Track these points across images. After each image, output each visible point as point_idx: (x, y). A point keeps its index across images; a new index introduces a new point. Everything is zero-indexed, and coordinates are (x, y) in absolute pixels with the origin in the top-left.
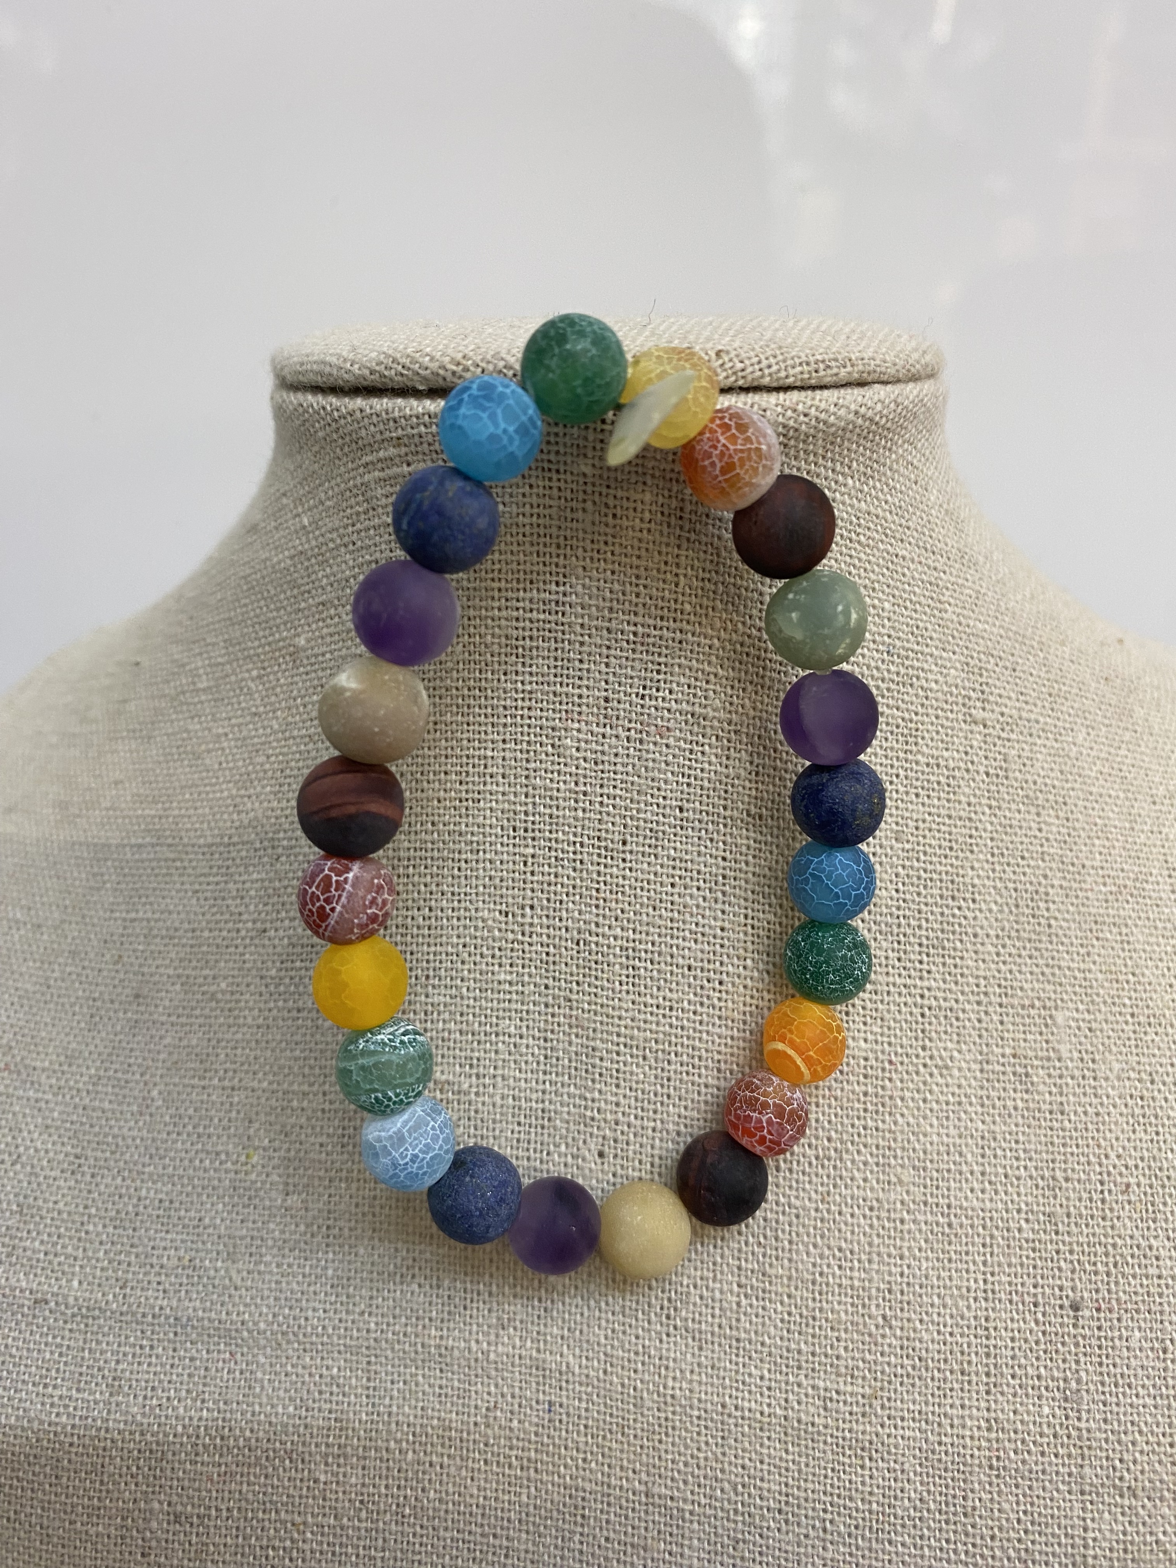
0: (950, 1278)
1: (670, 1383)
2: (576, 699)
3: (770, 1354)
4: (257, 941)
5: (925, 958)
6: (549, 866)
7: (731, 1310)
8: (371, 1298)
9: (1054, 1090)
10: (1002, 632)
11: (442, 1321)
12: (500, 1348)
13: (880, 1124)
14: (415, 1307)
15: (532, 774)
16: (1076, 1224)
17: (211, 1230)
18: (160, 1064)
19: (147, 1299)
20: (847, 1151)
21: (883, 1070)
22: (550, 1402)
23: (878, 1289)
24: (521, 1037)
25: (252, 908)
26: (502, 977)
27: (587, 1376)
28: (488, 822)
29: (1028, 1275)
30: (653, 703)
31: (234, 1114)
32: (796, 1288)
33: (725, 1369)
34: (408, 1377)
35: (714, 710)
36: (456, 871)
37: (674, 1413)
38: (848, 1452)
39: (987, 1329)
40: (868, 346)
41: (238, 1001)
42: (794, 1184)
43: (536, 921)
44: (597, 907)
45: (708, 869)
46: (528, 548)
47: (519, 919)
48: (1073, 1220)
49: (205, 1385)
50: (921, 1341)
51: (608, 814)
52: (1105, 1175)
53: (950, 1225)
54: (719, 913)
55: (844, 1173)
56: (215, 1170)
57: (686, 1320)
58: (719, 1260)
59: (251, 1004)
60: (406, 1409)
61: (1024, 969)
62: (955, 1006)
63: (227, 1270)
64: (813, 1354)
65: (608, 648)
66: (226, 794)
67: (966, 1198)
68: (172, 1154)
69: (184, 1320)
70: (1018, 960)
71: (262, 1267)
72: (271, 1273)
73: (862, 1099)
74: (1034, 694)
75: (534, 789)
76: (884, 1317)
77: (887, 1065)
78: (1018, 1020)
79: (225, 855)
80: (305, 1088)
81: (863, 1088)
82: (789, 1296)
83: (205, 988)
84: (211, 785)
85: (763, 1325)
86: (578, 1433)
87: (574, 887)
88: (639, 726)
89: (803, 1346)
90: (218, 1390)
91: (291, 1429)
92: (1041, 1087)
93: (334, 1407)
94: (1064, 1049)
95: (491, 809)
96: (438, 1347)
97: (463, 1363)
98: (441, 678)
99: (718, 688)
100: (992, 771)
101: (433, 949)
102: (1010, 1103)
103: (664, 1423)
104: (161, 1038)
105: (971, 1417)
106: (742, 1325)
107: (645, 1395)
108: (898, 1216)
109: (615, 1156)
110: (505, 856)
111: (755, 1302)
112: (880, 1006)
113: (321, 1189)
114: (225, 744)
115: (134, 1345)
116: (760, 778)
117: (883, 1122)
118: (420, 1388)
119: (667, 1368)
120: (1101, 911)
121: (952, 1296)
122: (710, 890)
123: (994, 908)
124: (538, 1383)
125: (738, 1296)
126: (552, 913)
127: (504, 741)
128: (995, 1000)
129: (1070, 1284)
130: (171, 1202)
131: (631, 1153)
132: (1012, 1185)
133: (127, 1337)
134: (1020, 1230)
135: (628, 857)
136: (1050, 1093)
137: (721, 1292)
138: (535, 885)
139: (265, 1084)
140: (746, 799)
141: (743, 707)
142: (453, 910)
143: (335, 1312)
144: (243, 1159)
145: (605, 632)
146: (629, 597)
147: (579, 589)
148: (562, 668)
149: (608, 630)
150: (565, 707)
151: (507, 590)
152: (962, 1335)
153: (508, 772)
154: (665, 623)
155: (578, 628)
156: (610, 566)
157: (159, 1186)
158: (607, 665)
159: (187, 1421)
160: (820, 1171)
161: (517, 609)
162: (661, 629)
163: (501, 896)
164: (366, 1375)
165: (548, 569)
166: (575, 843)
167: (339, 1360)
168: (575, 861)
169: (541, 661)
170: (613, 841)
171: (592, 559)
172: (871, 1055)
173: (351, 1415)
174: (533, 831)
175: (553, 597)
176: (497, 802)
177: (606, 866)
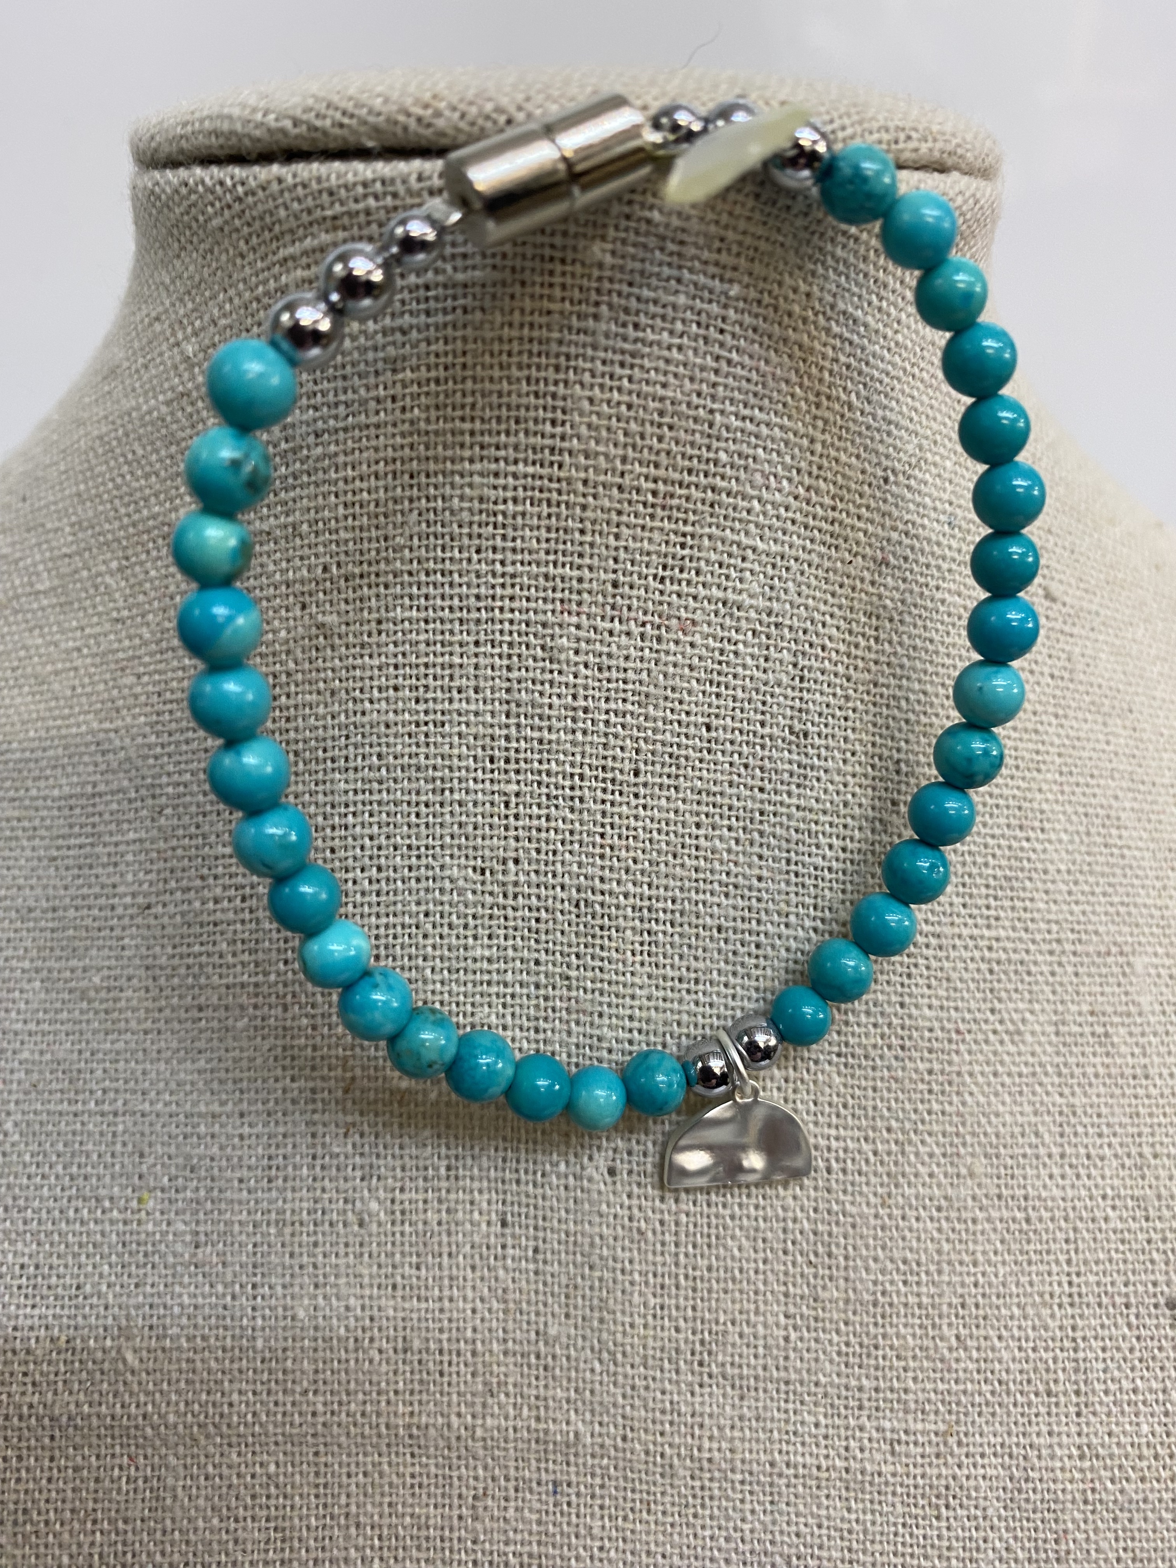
0: (1031, 1284)
1: (706, 1444)
2: (574, 583)
3: (826, 1395)
4: (139, 920)
5: (992, 902)
6: (539, 806)
7: (778, 1347)
8: (316, 1371)
9: (1137, 1051)
11: (412, 1393)
12: (489, 1421)
13: (947, 1108)
14: (375, 1378)
15: (516, 686)
17: (95, 1300)
20: (910, 1142)
21: (950, 1041)
22: (555, 1483)
23: (950, 1305)
24: (505, 1028)
25: (130, 877)
26: (478, 952)
27: (602, 1446)
28: (456, 751)
29: (1118, 1272)
30: (675, 587)
31: (118, 1147)
32: (855, 1313)
33: (772, 1419)
34: (370, 1468)
35: (751, 596)
36: (413, 818)
37: (711, 1480)
38: (921, 1502)
39: (1074, 1340)
41: (116, 1000)
42: (849, 1188)
43: (522, 878)
44: (602, 857)
45: (742, 804)
46: (514, 372)
47: (500, 877)
49: (95, 1501)
50: (1000, 1362)
51: (616, 736)
53: (1028, 1220)
54: (756, 859)
55: (907, 1169)
56: (96, 1222)
57: (723, 1365)
58: (761, 1287)
59: (135, 1002)
60: (369, 1507)
61: (1098, 909)
62: (1026, 958)
63: (119, 1351)
64: (877, 1390)
65: (619, 513)
66: (84, 728)
67: (1045, 1186)
69: (64, 1419)
70: (1092, 899)
71: (167, 1343)
72: (179, 1349)
73: (927, 1077)
75: (518, 705)
76: (958, 1337)
77: (954, 1036)
78: (1093, 970)
79: (90, 810)
80: (216, 1108)
81: (928, 1065)
82: (846, 1323)
83: (73, 984)
84: (63, 718)
85: (817, 1360)
86: (592, 1515)
87: (572, 833)
88: (657, 620)
89: (865, 1382)
90: (114, 1506)
91: (215, 1546)
92: (1123, 1049)
93: (273, 1513)
94: (1144, 1000)
95: (460, 735)
96: (409, 1426)
97: (441, 1443)
98: (387, 561)
99: (757, 567)
101: (384, 920)
102: (1090, 1070)
103: (699, 1493)
105: (1060, 1445)
106: (791, 1363)
107: (676, 1461)
108: (970, 1215)
109: (630, 1172)
110: (480, 796)
111: (806, 1334)
112: (945, 964)
113: (244, 1237)
114: (78, 663)
116: (805, 685)
117: (951, 1103)
118: (386, 1480)
119: (701, 1426)
121: (1034, 1305)
122: (744, 829)
123: (1065, 837)
124: (538, 1460)
125: (786, 1328)
126: (543, 867)
127: (477, 643)
128: (1068, 947)
130: (37, 1267)
132: (1095, 1166)
134: (1106, 1219)
135: (642, 791)
136: (1133, 1055)
137: (765, 1326)
138: (521, 832)
139: (160, 1106)
140: (788, 712)
141: (786, 591)
142: (410, 869)
143: (269, 1393)
144: (134, 1204)
145: (615, 491)
146: (648, 442)
147: (584, 430)
148: (557, 541)
149: (620, 488)
150: (559, 595)
151: (482, 434)
152: (1046, 1349)
153: (482, 684)
154: (694, 479)
155: (580, 487)
156: (625, 398)
157: (20, 1246)
158: (617, 537)
159: (74, 1548)
160: (880, 1169)
161: (497, 460)
162: (688, 487)
163: (475, 848)
164: (313, 1469)
165: (541, 401)
166: (572, 775)
167: (275, 1453)
168: (572, 798)
169: (528, 532)
170: (621, 771)
171: (602, 386)
172: (936, 1025)
173: (296, 1521)
174: (517, 761)
175: (548, 442)
176: (467, 725)
177: (613, 804)
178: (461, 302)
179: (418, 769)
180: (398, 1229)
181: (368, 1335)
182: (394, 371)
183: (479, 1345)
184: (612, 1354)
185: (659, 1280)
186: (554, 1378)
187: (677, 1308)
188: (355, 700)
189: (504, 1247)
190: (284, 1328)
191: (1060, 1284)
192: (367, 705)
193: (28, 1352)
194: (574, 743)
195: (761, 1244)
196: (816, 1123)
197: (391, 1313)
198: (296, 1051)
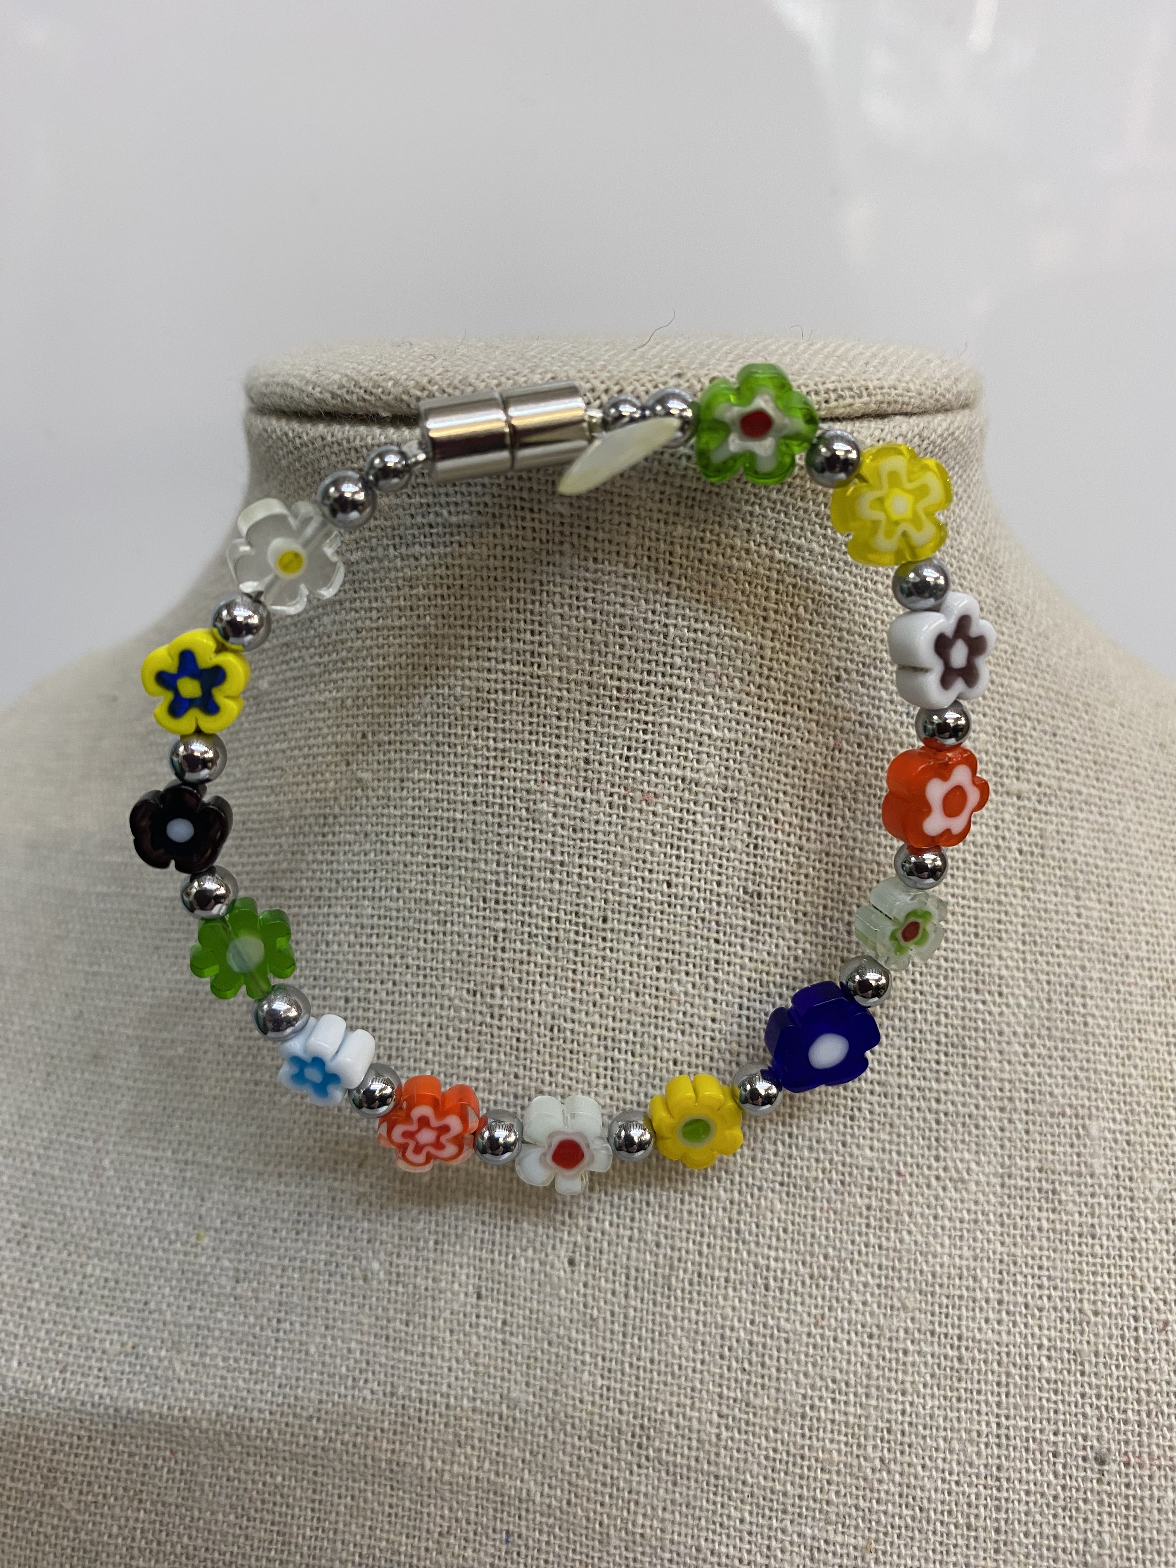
0: (959, 1419)
1: (640, 1520)
2: (553, 759)
3: (752, 1495)
5: (943, 1058)
6: (522, 942)
7: (710, 1443)
8: (320, 1402)
9: (1085, 1210)
10: (1042, 692)
11: (395, 1433)
12: (456, 1468)
13: (884, 1243)
14: (366, 1415)
15: (505, 840)
16: (1105, 1364)
17: (156, 1316)
18: (114, 1131)
19: (87, 1386)
20: (846, 1270)
21: (890, 1182)
22: (508, 1532)
23: (876, 1428)
26: (469, 1062)
27: (549, 1506)
28: (456, 891)
29: (1049, 1420)
31: (186, 1191)
32: (784, 1422)
33: (701, 1509)
34: (357, 1493)
35: (707, 775)
36: (421, 944)
37: (643, 1554)
39: (998, 1479)
40: (890, 373)
41: (194, 1069)
42: (785, 1306)
43: (506, 1002)
44: (573, 990)
45: (698, 953)
46: (500, 593)
47: (488, 1000)
48: (1102, 1360)
49: (143, 1484)
50: (922, 1489)
51: (587, 887)
52: (1140, 1311)
53: (960, 1359)
54: (710, 1002)
55: (842, 1295)
56: (164, 1250)
57: (660, 1450)
58: (698, 1385)
59: (208, 1072)
60: (353, 1527)
61: (1055, 1072)
62: (975, 1112)
63: (170, 1361)
64: (800, 1497)
65: (589, 704)
67: (980, 1329)
68: (121, 1230)
69: (124, 1412)
70: (1049, 1062)
71: (207, 1360)
72: (216, 1366)
73: (865, 1212)
74: (1077, 762)
75: (507, 856)
76: (882, 1460)
77: (895, 1177)
78: (1046, 1129)
80: (261, 1167)
81: (867, 1201)
82: (775, 1431)
83: (162, 1052)
85: (746, 1461)
87: (549, 967)
88: (622, 791)
89: (789, 1488)
90: (156, 1491)
91: (230, 1539)
92: (1071, 1207)
93: (277, 1519)
94: (1097, 1164)
95: (460, 877)
96: (389, 1462)
97: (416, 1481)
98: (408, 731)
99: (712, 750)
100: (1025, 848)
102: (1033, 1223)
104: (117, 1102)
106: (721, 1460)
107: (612, 1531)
108: (902, 1346)
109: (587, 1265)
110: (474, 930)
111: (737, 1435)
112: (890, 1111)
113: (273, 1279)
115: (72, 1435)
116: (759, 852)
117: (888, 1239)
118: (369, 1505)
119: (637, 1503)
120: (1146, 1008)
121: (960, 1440)
122: (700, 975)
123: (1023, 1002)
124: (495, 1510)
125: (718, 1427)
126: (523, 995)
127: (475, 803)
128: (1021, 1106)
129: (1095, 1433)
130: (117, 1282)
131: (604, 1263)
132: (1033, 1316)
133: (65, 1426)
134: (1040, 1369)
135: (609, 935)
136: (1080, 1213)
137: (700, 1421)
138: (506, 964)
139: (219, 1160)
140: (743, 875)
141: (740, 772)
142: (418, 985)
143: (282, 1415)
144: (193, 1240)
145: (585, 687)
146: (612, 649)
147: (557, 639)
148: (538, 724)
149: (590, 685)
150: (540, 768)
151: (477, 638)
152: (970, 1485)
153: (478, 837)
154: (653, 678)
155: (556, 682)
156: (590, 615)
157: (105, 1263)
158: (588, 723)
159: (123, 1521)
160: (814, 1291)
161: (489, 659)
162: (648, 684)
163: (470, 974)
164: (312, 1486)
165: (522, 616)
166: (550, 918)
167: (284, 1468)
168: (549, 938)
169: (514, 716)
170: (591, 917)
171: (570, 606)
172: (876, 1165)
173: (295, 1529)
174: (505, 903)
175: (528, 647)
176: (466, 869)
177: (584, 945)
178: (457, 538)
179: (427, 903)
180: (392, 1288)
181: (364, 1376)
182: (411, 587)
183: (452, 1400)
184: (563, 1424)
185: (607, 1364)
186: (513, 1438)
187: (622, 1392)
188: (382, 843)
189: (478, 1316)
190: (299, 1360)
191: (988, 1424)
192: (391, 847)
193: (104, 1352)
194: (551, 891)
195: (699, 1346)
196: (757, 1244)
197: (383, 1360)
198: (324, 1128)
